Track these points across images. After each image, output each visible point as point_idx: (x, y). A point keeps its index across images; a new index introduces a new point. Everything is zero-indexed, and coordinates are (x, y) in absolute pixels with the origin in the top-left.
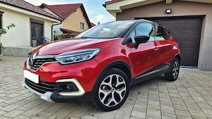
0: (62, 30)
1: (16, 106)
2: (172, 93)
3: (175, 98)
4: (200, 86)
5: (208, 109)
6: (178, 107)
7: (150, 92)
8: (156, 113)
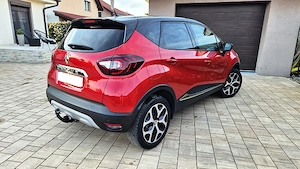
0: (57, 14)
1: (51, 150)
2: (234, 114)
3: (239, 120)
4: (263, 100)
5: (278, 133)
6: (246, 134)
7: (209, 114)
8: (224, 145)
